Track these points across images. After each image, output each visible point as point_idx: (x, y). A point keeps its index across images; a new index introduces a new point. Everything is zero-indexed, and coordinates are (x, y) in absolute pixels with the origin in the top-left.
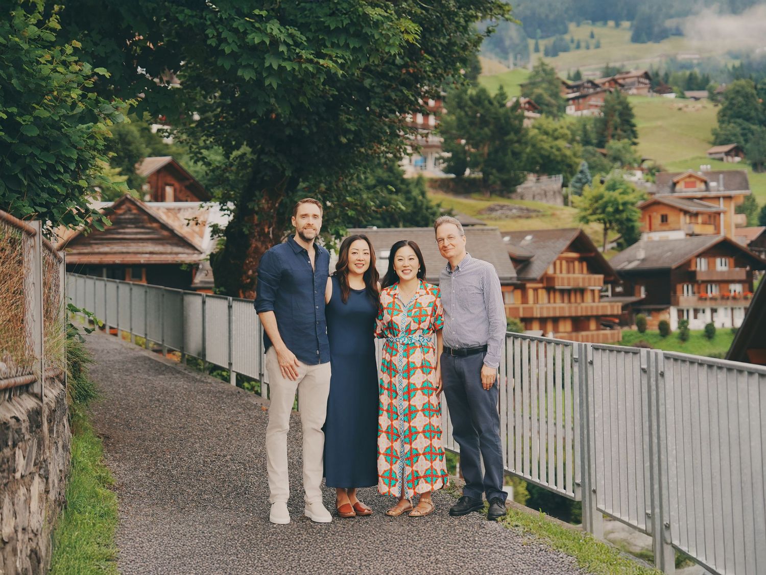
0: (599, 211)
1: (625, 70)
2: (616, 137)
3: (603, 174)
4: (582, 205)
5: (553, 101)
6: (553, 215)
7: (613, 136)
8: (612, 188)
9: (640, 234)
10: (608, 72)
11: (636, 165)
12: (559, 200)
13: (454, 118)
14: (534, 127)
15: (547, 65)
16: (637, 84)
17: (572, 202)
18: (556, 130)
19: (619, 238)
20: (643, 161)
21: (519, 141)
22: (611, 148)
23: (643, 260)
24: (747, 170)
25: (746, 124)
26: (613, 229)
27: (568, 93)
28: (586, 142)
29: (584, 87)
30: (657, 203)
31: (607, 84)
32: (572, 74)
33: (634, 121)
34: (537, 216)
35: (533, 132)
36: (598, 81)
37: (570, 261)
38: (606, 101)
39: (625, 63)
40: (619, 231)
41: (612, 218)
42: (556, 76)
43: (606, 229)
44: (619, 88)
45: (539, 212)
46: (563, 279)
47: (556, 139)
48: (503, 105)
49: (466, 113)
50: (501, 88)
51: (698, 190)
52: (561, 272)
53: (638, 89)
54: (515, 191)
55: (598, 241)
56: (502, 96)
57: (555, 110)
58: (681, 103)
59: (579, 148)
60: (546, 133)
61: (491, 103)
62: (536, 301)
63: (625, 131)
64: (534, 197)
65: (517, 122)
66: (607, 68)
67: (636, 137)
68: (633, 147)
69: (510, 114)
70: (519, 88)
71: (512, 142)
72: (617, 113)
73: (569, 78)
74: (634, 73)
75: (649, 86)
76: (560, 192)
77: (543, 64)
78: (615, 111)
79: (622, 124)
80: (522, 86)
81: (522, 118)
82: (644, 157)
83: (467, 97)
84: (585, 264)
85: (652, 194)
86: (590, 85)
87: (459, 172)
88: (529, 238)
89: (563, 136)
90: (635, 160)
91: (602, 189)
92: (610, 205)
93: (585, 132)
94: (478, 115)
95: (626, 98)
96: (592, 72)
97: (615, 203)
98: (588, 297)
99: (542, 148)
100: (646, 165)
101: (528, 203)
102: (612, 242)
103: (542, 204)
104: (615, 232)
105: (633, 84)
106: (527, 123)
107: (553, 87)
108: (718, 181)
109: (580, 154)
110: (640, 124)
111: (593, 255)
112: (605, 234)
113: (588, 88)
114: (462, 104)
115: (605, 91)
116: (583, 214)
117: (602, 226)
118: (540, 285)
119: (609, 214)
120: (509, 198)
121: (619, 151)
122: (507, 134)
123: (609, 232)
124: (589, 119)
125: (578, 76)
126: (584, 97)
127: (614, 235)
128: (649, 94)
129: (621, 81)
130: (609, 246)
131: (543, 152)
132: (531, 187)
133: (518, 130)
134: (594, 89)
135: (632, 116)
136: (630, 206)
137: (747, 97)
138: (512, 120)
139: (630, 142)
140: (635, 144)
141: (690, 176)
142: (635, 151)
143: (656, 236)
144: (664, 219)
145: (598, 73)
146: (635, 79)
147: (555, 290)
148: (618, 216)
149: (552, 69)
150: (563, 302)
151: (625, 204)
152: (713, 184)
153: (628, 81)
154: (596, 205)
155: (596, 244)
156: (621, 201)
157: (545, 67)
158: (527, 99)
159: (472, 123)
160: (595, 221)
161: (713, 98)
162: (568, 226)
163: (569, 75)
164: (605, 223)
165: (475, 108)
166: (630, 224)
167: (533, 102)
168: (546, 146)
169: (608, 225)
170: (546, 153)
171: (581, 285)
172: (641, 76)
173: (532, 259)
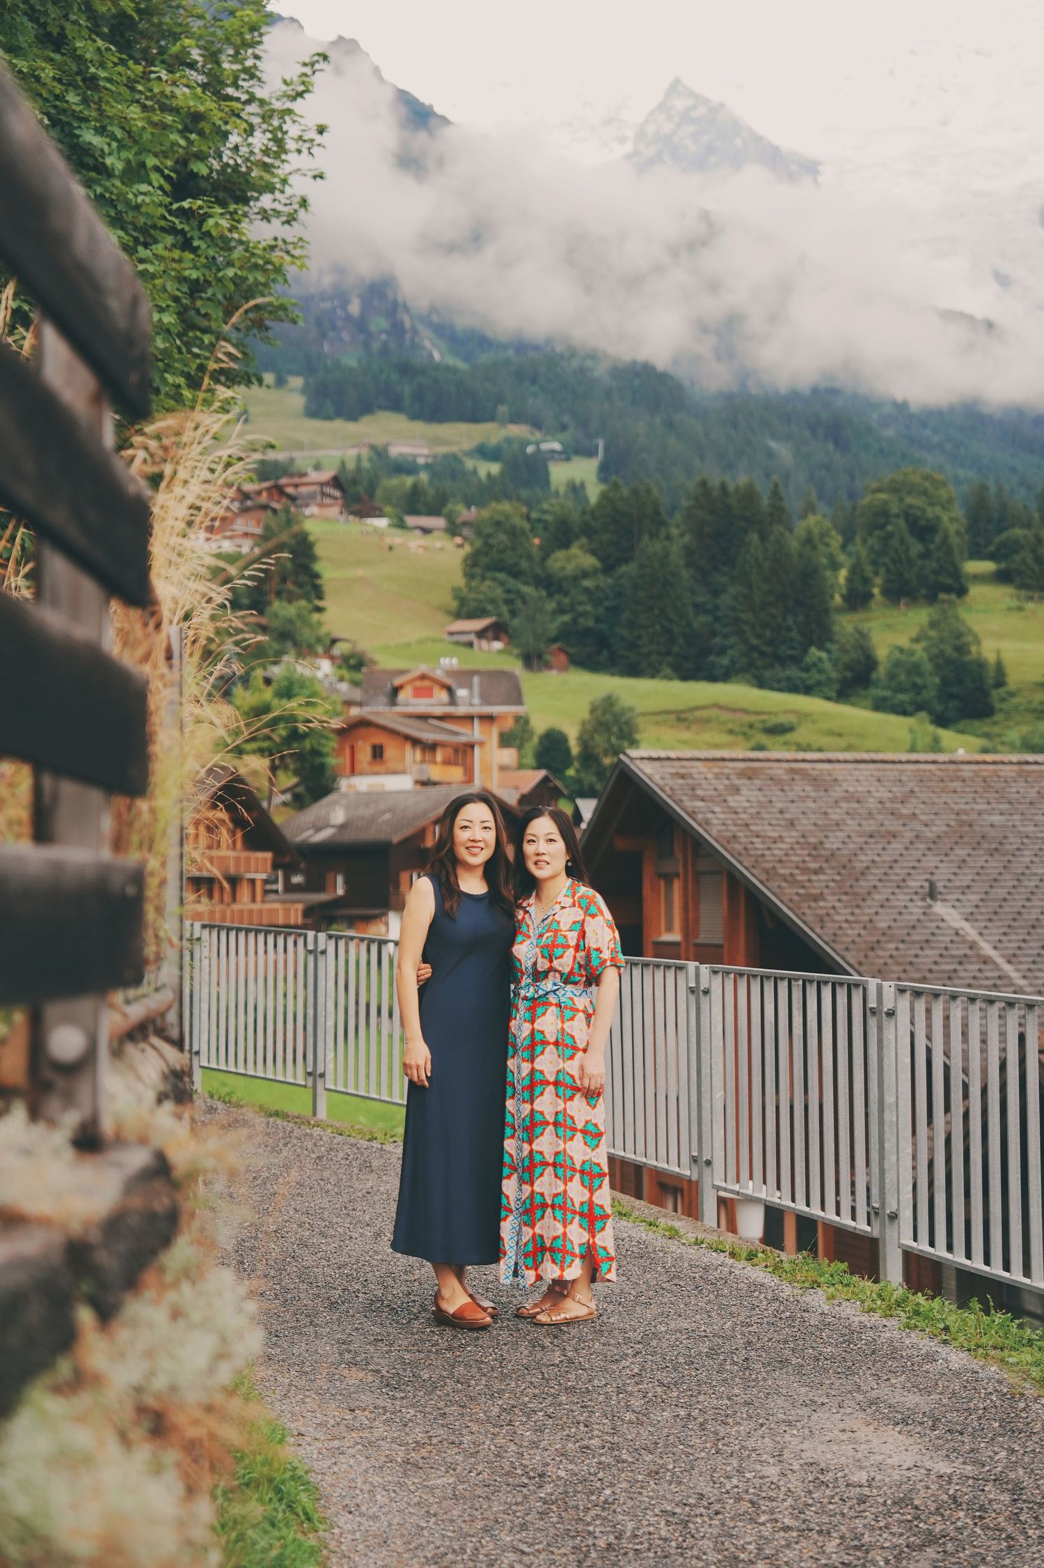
0: (261, 735)
1: (295, 469)
2: (285, 595)
3: (269, 666)
7: (279, 595)
8: (287, 693)
9: (335, 780)
10: (265, 471)
11: (320, 649)
16: (319, 498)
19: (296, 786)
20: (332, 641)
22: (276, 616)
23: (342, 827)
24: (515, 666)
25: (512, 583)
26: (286, 767)
30: (362, 724)
31: (265, 495)
33: (317, 567)
37: (213, 827)
38: (266, 527)
39: (295, 454)
40: (296, 772)
43: (273, 769)
44: (287, 503)
51: (436, 703)
53: (321, 506)
58: (397, 538)
63: (300, 586)
66: (264, 461)
67: (320, 597)
68: (316, 617)
74: (313, 475)
75: (341, 502)
79: (296, 573)
82: (334, 635)
84: (239, 834)
85: (351, 705)
90: (318, 640)
92: (282, 723)
95: (301, 523)
98: (244, 892)
100: (338, 650)
102: (283, 792)
105: (312, 497)
108: (469, 686)
110: (327, 571)
111: (254, 814)
115: (262, 507)
116: (234, 740)
117: (266, 762)
121: (291, 621)
123: (280, 774)
127: (288, 780)
128: (343, 518)
129: (290, 490)
130: (278, 799)
134: (242, 501)
135: (313, 558)
137: (513, 533)
139: (310, 607)
140: (319, 610)
141: (423, 677)
142: (320, 624)
143: (363, 783)
144: (377, 753)
146: (317, 488)
148: (295, 746)
151: (308, 723)
152: (462, 693)
153: (303, 490)
154: (257, 724)
155: (257, 794)
156: (301, 718)
160: (254, 752)
161: (453, 530)
164: (272, 758)
166: (318, 761)
169: (277, 761)
171: (231, 872)
172: (327, 484)
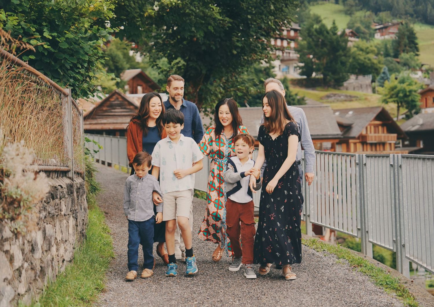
0: (394, 96)
2: (406, 51)
3: (397, 74)
4: (384, 93)
5: (366, 31)
6: (366, 99)
7: (404, 51)
8: (402, 82)
9: (420, 109)
11: (418, 68)
12: (370, 90)
13: (306, 42)
14: (354, 46)
17: (378, 91)
18: (368, 48)
19: (407, 112)
20: (422, 65)
21: (345, 55)
22: (402, 58)
23: (422, 125)
26: (402, 106)
27: (376, 26)
28: (387, 55)
30: (430, 91)
33: (416, 41)
34: (356, 100)
35: (354, 50)
37: (376, 126)
38: (399, 29)
40: (407, 108)
41: (402, 100)
43: (398, 107)
45: (357, 97)
46: (371, 137)
47: (368, 53)
48: (335, 34)
49: (313, 39)
50: (334, 23)
52: (371, 132)
54: (342, 85)
55: (394, 114)
56: (335, 28)
57: (368, 36)
59: (382, 59)
60: (362, 50)
61: (328, 33)
62: (355, 150)
63: (411, 48)
64: (354, 89)
65: (344, 44)
67: (418, 51)
68: (416, 57)
69: (340, 39)
71: (341, 56)
72: (406, 37)
76: (370, 86)
78: (405, 35)
79: (409, 43)
81: (347, 41)
82: (423, 63)
83: (313, 30)
84: (385, 128)
85: (428, 85)
87: (309, 75)
88: (351, 113)
89: (372, 52)
90: (417, 65)
91: (396, 83)
92: (401, 92)
93: (386, 49)
94: (320, 40)
97: (404, 91)
98: (387, 147)
99: (359, 59)
100: (424, 68)
101: (350, 92)
102: (403, 114)
103: (359, 93)
104: (404, 108)
106: (350, 44)
109: (382, 62)
110: (421, 43)
111: (390, 122)
112: (398, 110)
114: (311, 34)
115: (399, 24)
116: (385, 98)
117: (396, 105)
118: (358, 141)
119: (400, 98)
120: (339, 89)
121: (407, 59)
122: (338, 51)
123: (401, 109)
124: (389, 41)
126: (386, 28)
127: (404, 111)
130: (400, 117)
131: (360, 61)
132: (352, 83)
133: (345, 49)
135: (416, 38)
136: (413, 93)
138: (341, 43)
139: (414, 54)
140: (417, 55)
142: (418, 60)
143: (430, 110)
147: (367, 144)
148: (406, 99)
150: (372, 150)
151: (410, 91)
154: (393, 92)
155: (392, 116)
156: (408, 90)
158: (350, 30)
159: (316, 45)
160: (392, 102)
162: (376, 105)
164: (398, 103)
165: (319, 36)
166: (414, 103)
167: (354, 32)
168: (362, 58)
169: (400, 104)
170: (362, 62)
171: (383, 140)
173: (353, 126)
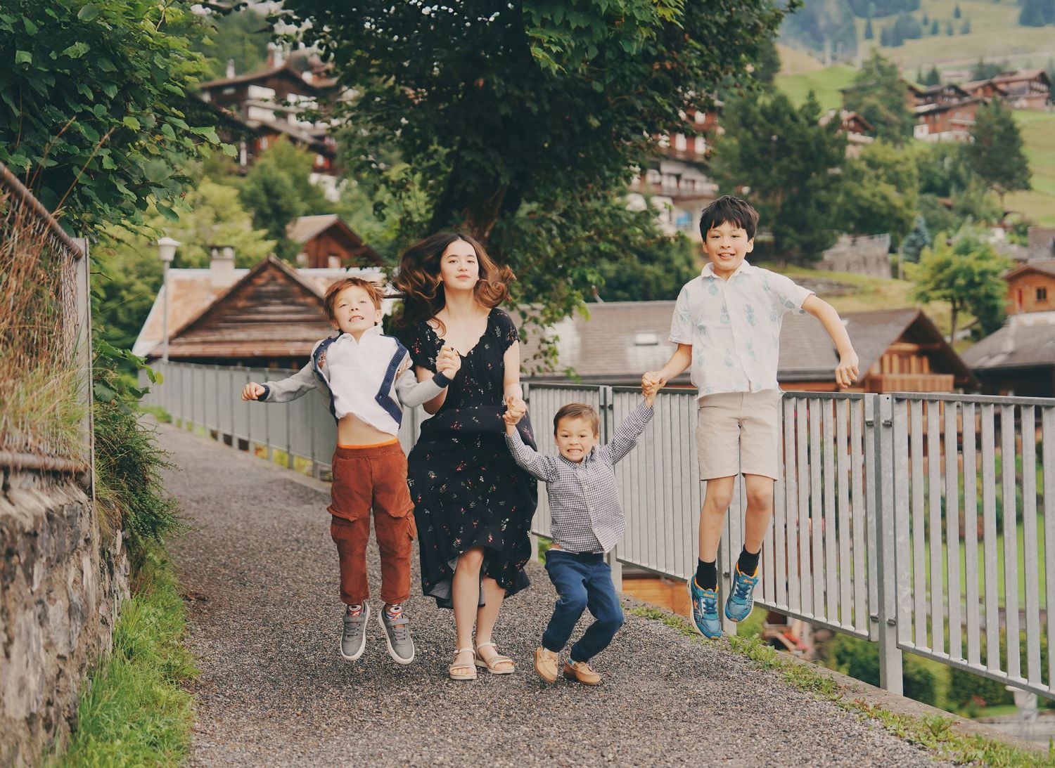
1: (1008, 69)
3: (951, 232)
4: (920, 276)
5: (893, 118)
6: (877, 292)
8: (965, 250)
9: (1005, 318)
10: (982, 72)
11: (995, 221)
12: (885, 271)
13: (735, 141)
14: (862, 158)
15: (885, 60)
16: (1027, 92)
17: (904, 274)
19: (975, 323)
20: (1007, 213)
23: (1012, 354)
27: (918, 106)
29: (944, 96)
30: (1031, 272)
31: (980, 92)
32: (925, 74)
34: (854, 294)
36: (966, 86)
37: (904, 356)
38: (977, 118)
39: (1010, 57)
40: (974, 313)
41: (963, 294)
42: (898, 78)
44: (999, 98)
45: (855, 287)
46: (893, 381)
48: (814, 123)
49: (755, 134)
50: (811, 95)
52: (890, 371)
53: (1029, 99)
54: (820, 259)
55: (943, 328)
56: (813, 107)
57: (896, 131)
59: (914, 196)
61: (794, 118)
64: (848, 267)
65: (835, 150)
66: (981, 65)
69: (825, 137)
70: (840, 96)
72: (995, 138)
73: (920, 81)
74: (1024, 74)
75: (1046, 94)
76: (885, 259)
77: (878, 58)
78: (992, 134)
80: (844, 92)
81: (843, 143)
83: (756, 110)
84: (925, 360)
85: (1023, 261)
86: (952, 92)
90: (995, 213)
91: (949, 253)
94: (774, 138)
95: (1009, 114)
96: (955, 72)
97: (968, 272)
99: (860, 197)
100: (1011, 220)
101: (839, 276)
102: (964, 329)
103: (860, 277)
104: (969, 314)
105: (1021, 91)
106: (851, 151)
107: (893, 95)
109: (915, 204)
111: (937, 346)
113: (950, 97)
114: (749, 120)
115: (977, 102)
116: (922, 289)
117: (949, 306)
119: (959, 289)
120: (812, 268)
124: (950, 146)
125: (934, 77)
126: (943, 110)
127: (966, 319)
128: (1047, 109)
129: (1002, 87)
130: (959, 334)
131: (860, 202)
132: (843, 254)
134: (960, 98)
135: (1020, 142)
136: (990, 277)
138: (828, 146)
143: (1029, 319)
144: (1042, 295)
145: (966, 74)
146: (1025, 84)
149: (893, 67)
151: (983, 274)
153: (1014, 86)
155: (942, 332)
156: (977, 269)
157: (882, 63)
158: (852, 114)
159: (763, 151)
160: (939, 298)
162: (899, 306)
163: (919, 75)
164: (953, 302)
165: (770, 126)
166: (991, 303)
167: (861, 117)
168: (867, 194)
170: (866, 204)
172: (1035, 80)
